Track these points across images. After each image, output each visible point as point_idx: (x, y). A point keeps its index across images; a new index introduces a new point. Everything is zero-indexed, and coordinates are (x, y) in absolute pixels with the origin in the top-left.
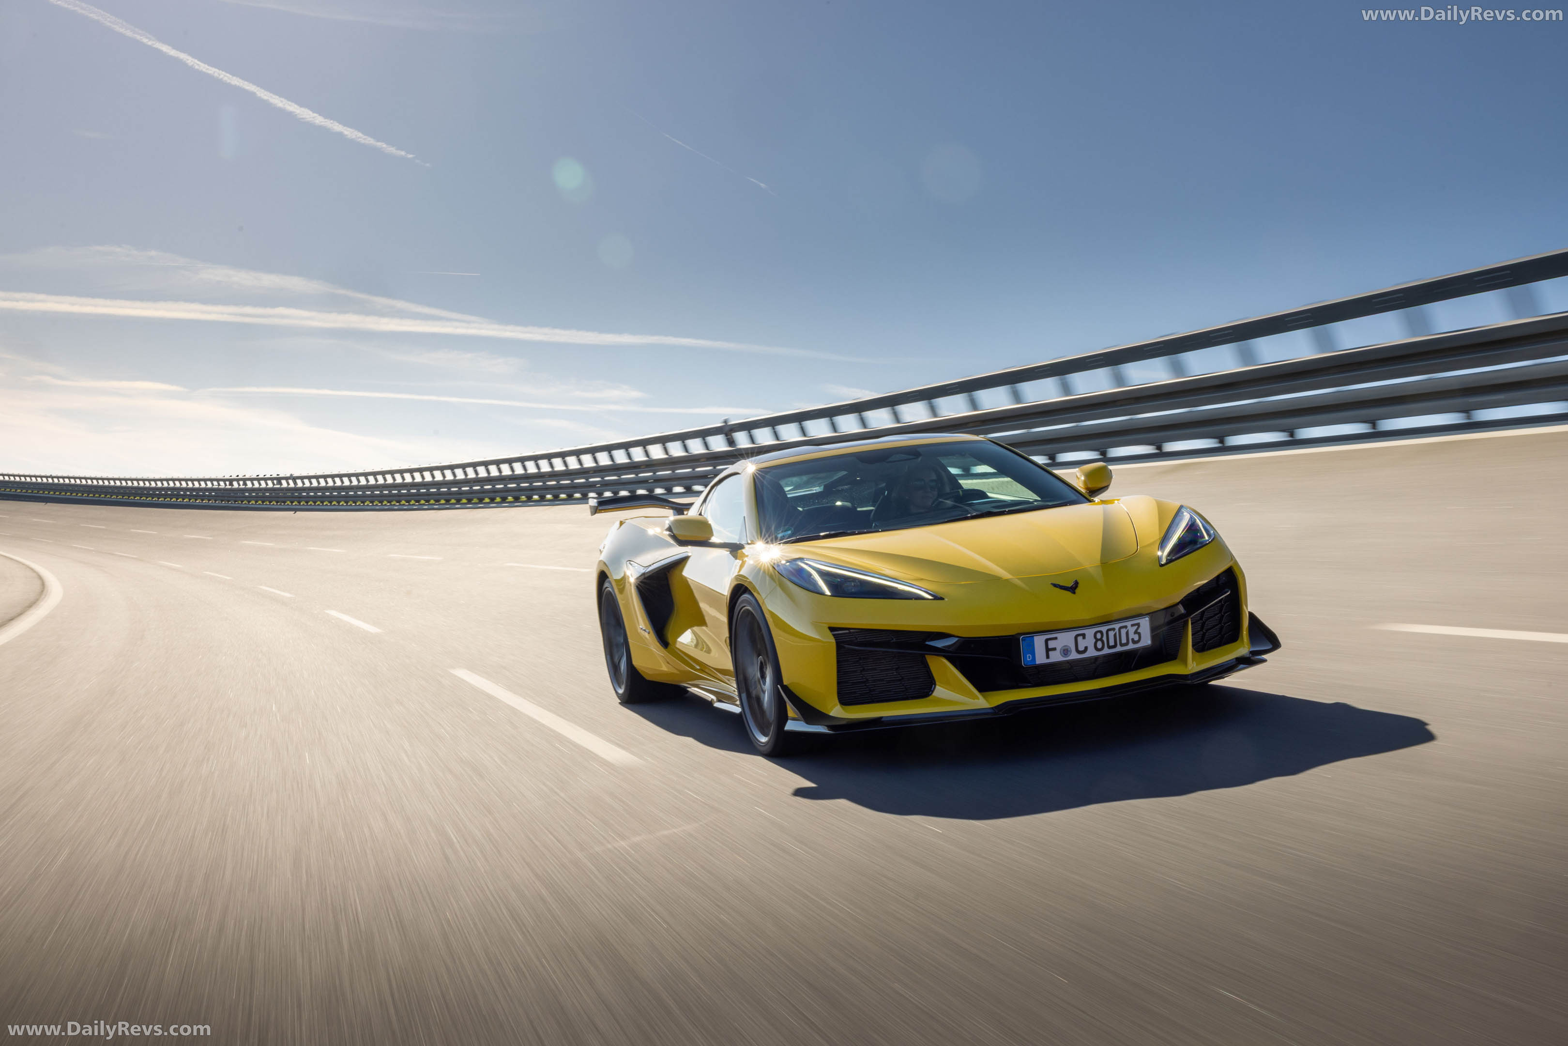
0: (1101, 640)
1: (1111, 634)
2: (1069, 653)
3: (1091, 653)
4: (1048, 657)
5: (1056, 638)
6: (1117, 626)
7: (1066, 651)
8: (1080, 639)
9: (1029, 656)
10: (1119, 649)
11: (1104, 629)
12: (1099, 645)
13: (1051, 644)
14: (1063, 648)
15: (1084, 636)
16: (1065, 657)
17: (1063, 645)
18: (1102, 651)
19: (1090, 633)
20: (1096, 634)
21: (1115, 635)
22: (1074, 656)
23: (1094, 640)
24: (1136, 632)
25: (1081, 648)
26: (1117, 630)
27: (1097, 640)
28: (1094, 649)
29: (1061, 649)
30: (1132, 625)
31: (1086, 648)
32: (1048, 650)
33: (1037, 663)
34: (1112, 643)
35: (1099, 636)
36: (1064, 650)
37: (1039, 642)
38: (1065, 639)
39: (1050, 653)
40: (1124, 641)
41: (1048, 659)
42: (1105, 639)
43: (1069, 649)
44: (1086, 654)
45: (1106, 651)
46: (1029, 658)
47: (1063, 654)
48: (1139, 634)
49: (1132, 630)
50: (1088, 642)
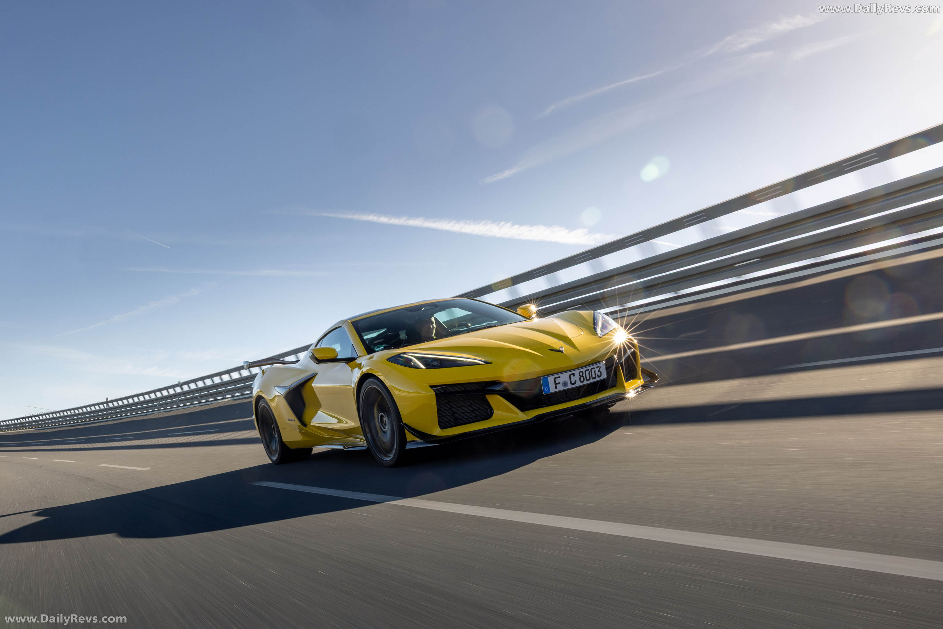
0: (583, 376)
1: (587, 372)
2: (567, 385)
3: (579, 384)
4: (556, 388)
5: (559, 377)
6: (589, 368)
7: (565, 384)
8: (572, 376)
9: (546, 388)
10: (592, 381)
11: (583, 370)
12: (582, 379)
13: (557, 381)
14: (564, 382)
15: (574, 374)
16: (565, 387)
17: (564, 380)
18: (583, 383)
19: (576, 372)
20: (580, 373)
21: (589, 373)
22: (570, 386)
23: (579, 377)
24: (599, 371)
25: (573, 382)
26: (590, 370)
27: (581, 376)
28: (579, 381)
29: (562, 384)
30: (597, 367)
31: (576, 381)
32: (556, 384)
33: (551, 392)
34: (588, 378)
35: (581, 374)
36: (564, 384)
37: (551, 379)
38: (564, 377)
39: (557, 385)
40: (594, 376)
41: (556, 389)
42: (584, 375)
43: (567, 383)
44: (576, 384)
45: (586, 382)
46: (546, 390)
47: (564, 386)
48: (601, 372)
49: (597, 370)
50: (576, 378)
